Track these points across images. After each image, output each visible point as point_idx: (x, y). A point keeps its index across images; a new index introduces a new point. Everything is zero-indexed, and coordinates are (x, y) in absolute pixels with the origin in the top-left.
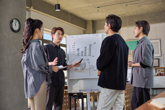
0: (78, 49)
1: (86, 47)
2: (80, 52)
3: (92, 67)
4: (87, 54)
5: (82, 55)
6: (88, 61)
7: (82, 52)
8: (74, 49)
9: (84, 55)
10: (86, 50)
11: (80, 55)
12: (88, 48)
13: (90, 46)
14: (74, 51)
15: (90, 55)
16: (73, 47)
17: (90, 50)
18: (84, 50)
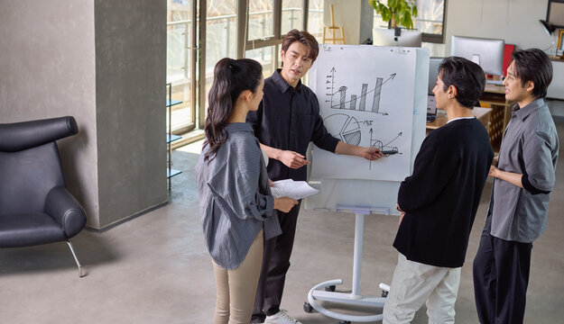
0: (343, 89)
1: (365, 86)
2: (348, 98)
3: (377, 144)
4: (369, 105)
5: (353, 108)
6: (370, 127)
7: (354, 98)
8: (330, 85)
9: (357, 107)
10: (364, 95)
11: (347, 105)
12: (371, 87)
13: (380, 82)
14: (330, 91)
15: (375, 110)
16: (328, 82)
17: (377, 94)
18: (359, 94)
